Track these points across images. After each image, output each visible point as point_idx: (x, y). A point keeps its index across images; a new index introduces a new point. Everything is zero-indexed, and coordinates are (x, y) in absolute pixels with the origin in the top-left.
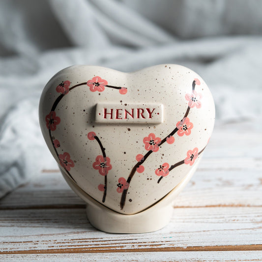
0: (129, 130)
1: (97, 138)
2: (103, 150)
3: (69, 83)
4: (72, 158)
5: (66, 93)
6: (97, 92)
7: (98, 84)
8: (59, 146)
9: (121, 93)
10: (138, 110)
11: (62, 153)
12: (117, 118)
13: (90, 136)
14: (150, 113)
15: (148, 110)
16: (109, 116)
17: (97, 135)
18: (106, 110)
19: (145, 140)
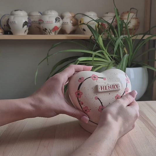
0: (110, 94)
1: (99, 99)
2: (101, 103)
3: (83, 78)
4: (89, 108)
5: (83, 82)
6: (96, 80)
7: (95, 77)
8: (83, 104)
9: (104, 80)
10: (112, 86)
11: (84, 107)
12: (106, 90)
13: (96, 98)
14: (117, 87)
15: (116, 85)
16: (103, 89)
17: (99, 98)
18: (101, 87)
19: (115, 97)
